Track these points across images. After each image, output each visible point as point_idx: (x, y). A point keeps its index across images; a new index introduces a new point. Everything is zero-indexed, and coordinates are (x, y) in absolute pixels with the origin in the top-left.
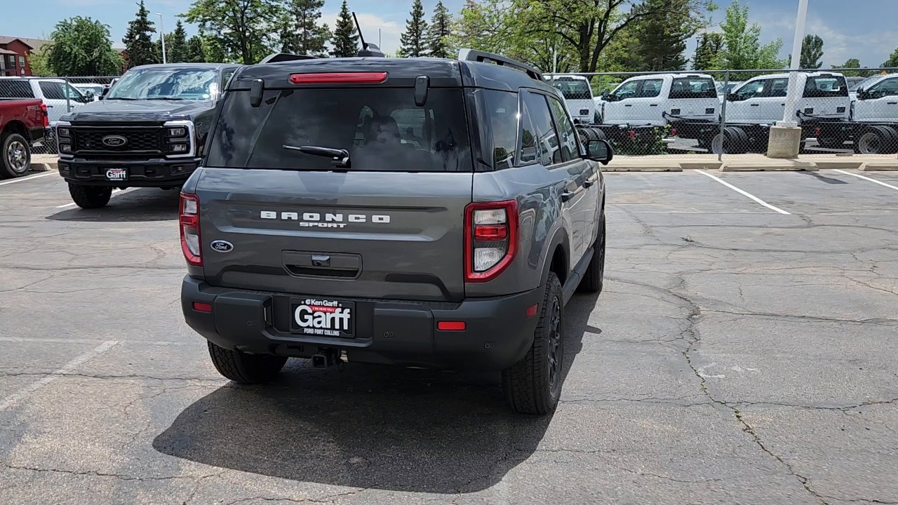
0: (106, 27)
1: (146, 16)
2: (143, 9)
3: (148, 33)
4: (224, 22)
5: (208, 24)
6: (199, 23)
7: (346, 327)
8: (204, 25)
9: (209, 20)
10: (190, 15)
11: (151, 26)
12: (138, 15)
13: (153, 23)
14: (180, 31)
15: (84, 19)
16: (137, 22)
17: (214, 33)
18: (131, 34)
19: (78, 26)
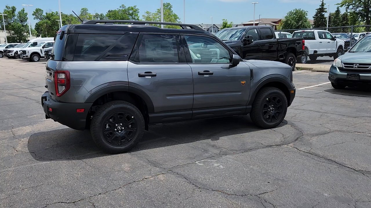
0: (306, 12)
1: (324, 6)
2: (323, 3)
3: (323, 13)
4: (359, 5)
5: (351, 7)
6: (346, 7)
8: (348, 7)
9: (351, 5)
10: (342, 3)
11: (325, 10)
12: (320, 6)
13: (326, 9)
14: (338, 11)
15: (298, 10)
16: (320, 9)
17: (353, 10)
18: (317, 14)
19: (295, 13)
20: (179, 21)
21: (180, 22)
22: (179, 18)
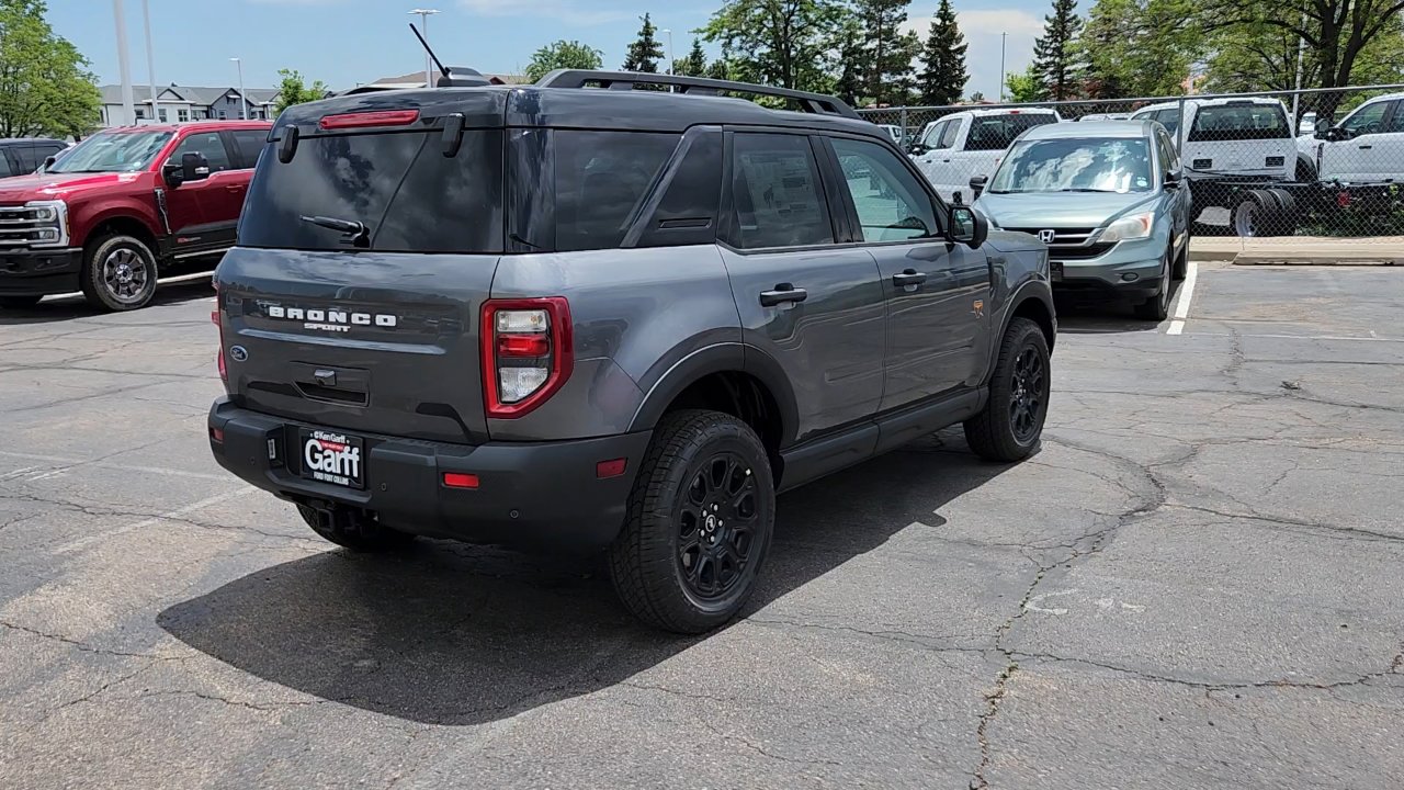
0: (598, 54)
1: (651, 35)
2: (648, 24)
3: (653, 60)
4: (759, 38)
5: (736, 42)
6: (723, 41)
7: (355, 474)
8: (730, 43)
9: (738, 35)
10: (710, 29)
11: (657, 49)
12: (641, 34)
13: (661, 45)
14: (697, 55)
15: (568, 44)
16: (640, 44)
17: (745, 53)
18: (631, 62)
19: (561, 55)
20: (86, 71)
21: (90, 74)
22: (84, 59)
